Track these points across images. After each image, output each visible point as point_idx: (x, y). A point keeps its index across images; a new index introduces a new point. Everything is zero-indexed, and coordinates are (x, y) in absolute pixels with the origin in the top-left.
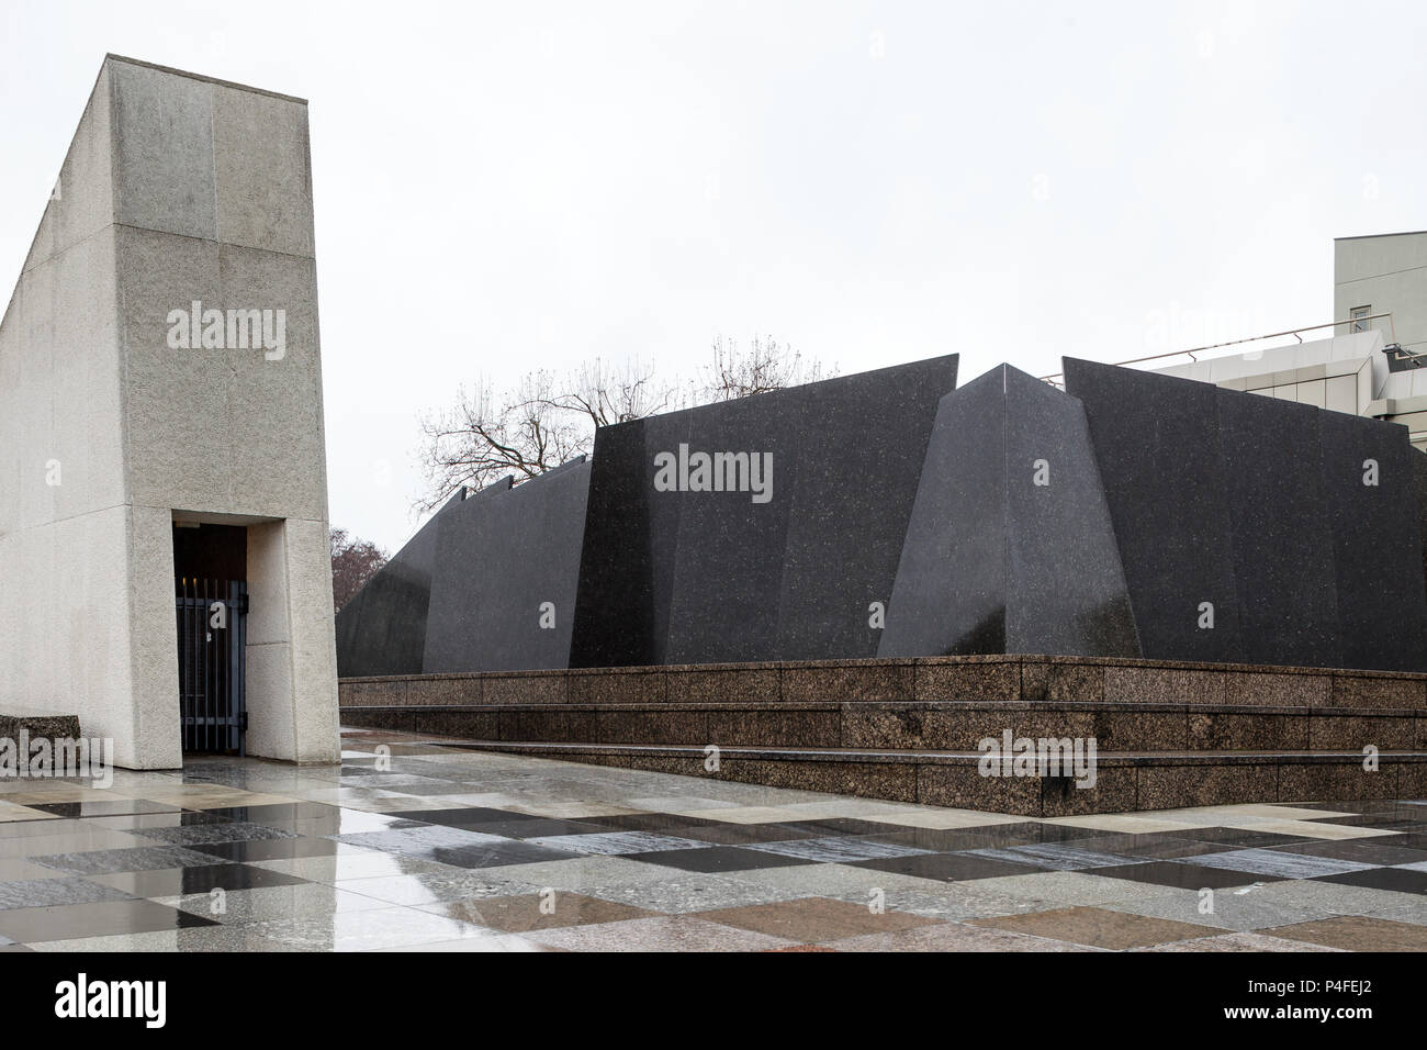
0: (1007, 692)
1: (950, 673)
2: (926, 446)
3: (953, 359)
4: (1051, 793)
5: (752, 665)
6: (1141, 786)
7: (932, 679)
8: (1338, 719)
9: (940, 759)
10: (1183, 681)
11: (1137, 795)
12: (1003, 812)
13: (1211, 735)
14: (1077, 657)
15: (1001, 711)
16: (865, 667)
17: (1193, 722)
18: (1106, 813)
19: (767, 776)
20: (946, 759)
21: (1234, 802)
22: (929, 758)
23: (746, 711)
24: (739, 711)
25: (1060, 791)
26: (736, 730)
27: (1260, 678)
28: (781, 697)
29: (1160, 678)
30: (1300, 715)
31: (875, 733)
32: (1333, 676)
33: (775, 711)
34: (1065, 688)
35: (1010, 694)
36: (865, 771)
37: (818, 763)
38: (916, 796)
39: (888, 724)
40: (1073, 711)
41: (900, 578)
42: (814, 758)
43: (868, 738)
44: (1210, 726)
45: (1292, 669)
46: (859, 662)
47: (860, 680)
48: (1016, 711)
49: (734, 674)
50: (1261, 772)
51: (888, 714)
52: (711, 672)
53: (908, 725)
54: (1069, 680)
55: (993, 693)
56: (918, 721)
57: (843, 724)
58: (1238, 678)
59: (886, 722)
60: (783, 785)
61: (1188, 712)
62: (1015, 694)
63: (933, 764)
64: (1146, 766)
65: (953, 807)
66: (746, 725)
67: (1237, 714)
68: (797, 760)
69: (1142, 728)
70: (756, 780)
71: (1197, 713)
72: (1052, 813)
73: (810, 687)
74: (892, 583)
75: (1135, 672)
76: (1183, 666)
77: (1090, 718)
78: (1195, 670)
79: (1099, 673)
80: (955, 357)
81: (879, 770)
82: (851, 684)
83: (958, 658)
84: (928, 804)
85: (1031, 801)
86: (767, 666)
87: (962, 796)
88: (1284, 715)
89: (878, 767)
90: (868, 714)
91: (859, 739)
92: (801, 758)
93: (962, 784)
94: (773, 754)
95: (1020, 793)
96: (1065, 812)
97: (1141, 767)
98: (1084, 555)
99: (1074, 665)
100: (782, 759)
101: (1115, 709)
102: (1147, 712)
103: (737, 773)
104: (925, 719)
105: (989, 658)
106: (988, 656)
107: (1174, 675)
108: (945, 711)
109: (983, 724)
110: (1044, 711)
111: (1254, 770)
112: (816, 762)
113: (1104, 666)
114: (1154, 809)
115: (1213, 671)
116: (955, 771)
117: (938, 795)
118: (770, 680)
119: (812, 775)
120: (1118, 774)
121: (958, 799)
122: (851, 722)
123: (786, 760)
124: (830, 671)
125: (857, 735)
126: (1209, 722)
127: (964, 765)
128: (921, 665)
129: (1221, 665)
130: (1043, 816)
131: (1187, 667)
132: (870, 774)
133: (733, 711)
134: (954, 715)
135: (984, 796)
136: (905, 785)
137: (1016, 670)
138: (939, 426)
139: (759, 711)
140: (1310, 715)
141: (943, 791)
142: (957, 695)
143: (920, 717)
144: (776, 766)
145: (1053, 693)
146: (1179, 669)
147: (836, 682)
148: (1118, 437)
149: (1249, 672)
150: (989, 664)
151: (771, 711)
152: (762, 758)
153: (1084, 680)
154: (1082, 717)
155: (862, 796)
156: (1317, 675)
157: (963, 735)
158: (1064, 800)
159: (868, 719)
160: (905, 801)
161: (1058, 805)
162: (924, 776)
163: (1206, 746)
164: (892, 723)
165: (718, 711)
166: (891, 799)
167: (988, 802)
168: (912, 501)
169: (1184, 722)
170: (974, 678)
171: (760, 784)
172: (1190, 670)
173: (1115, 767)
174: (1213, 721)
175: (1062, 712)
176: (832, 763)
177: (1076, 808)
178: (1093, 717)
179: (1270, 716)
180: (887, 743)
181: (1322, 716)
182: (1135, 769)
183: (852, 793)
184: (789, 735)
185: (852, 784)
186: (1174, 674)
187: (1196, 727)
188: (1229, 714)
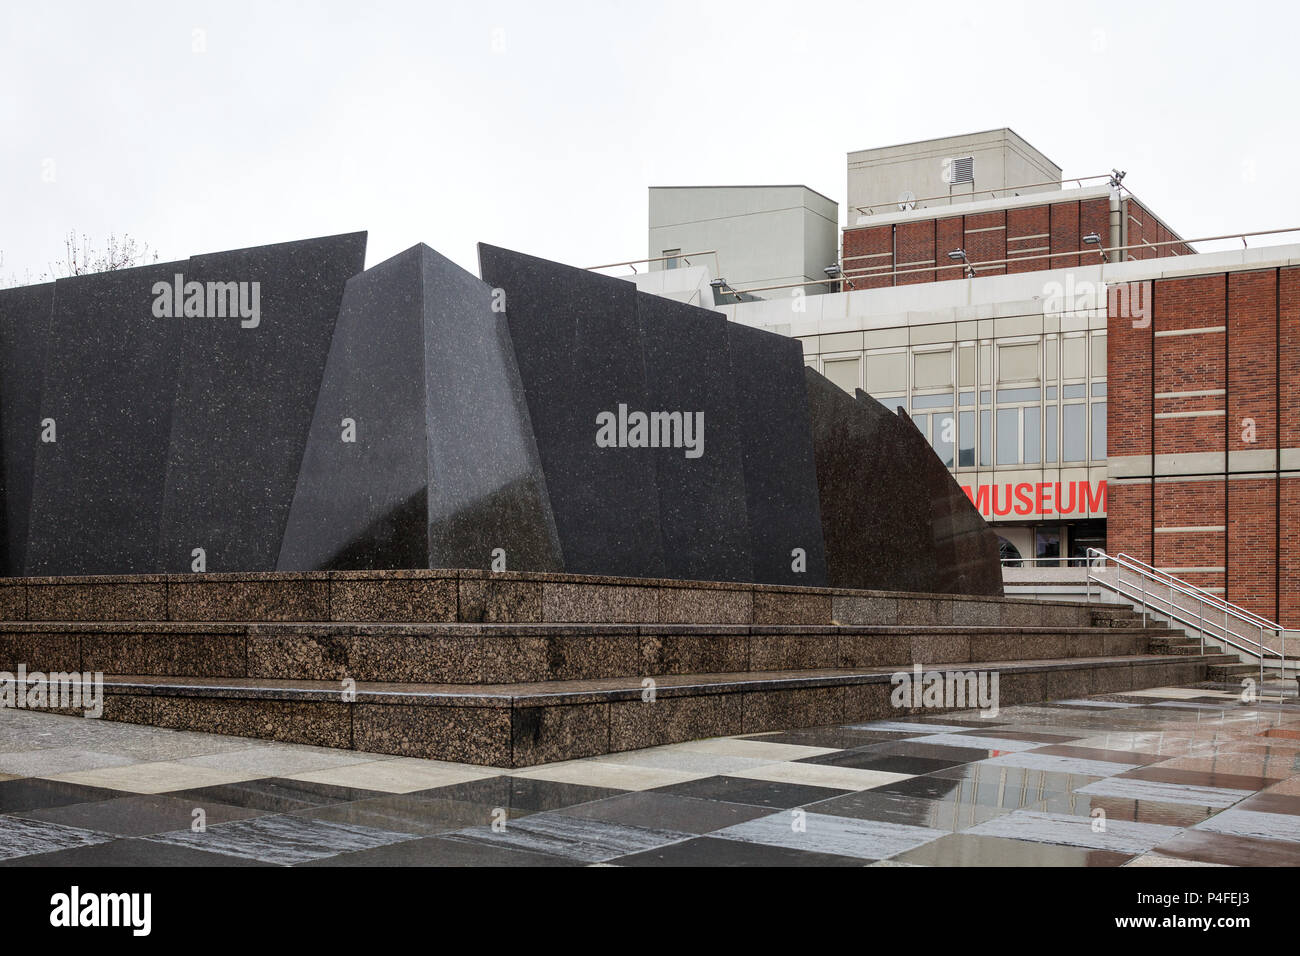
0: (441, 612)
1: (372, 591)
2: (331, 332)
3: (362, 237)
4: (521, 738)
5: (132, 578)
6: (614, 725)
7: (350, 597)
8: (774, 638)
9: (382, 697)
10: (619, 598)
11: (610, 734)
12: (463, 762)
13: (661, 660)
14: (515, 573)
15: (445, 636)
16: (269, 581)
17: (644, 645)
18: (579, 758)
19: (160, 716)
20: (390, 697)
21: (703, 737)
22: (368, 695)
23: (128, 634)
24: (119, 634)
25: (531, 736)
26: (116, 656)
27: (689, 594)
28: (167, 615)
29: (597, 595)
30: (742, 635)
31: (290, 661)
32: (754, 591)
33: (165, 634)
34: (504, 607)
35: (445, 614)
36: (286, 710)
37: (224, 700)
38: (351, 741)
39: (306, 652)
40: (526, 636)
41: (303, 479)
42: (221, 694)
43: (280, 667)
44: (660, 650)
45: (718, 584)
46: (263, 575)
47: (264, 596)
48: (463, 637)
49: (110, 589)
50: (727, 701)
51: (306, 638)
52: (81, 586)
53: (330, 651)
54: (507, 598)
55: (424, 614)
56: (343, 648)
57: (250, 650)
58: (670, 595)
59: (304, 648)
60: (180, 727)
61: (639, 634)
62: (450, 615)
63: (372, 703)
64: (619, 701)
65: (399, 754)
66: (129, 649)
67: (685, 636)
68: (197, 697)
69: (595, 654)
70: (145, 720)
71: (648, 635)
72: (522, 762)
73: (203, 604)
74: (294, 486)
75: (573, 588)
76: (618, 582)
77: (542, 643)
78: (631, 586)
79: (537, 590)
80: (363, 235)
81: (303, 710)
82: (253, 601)
83: (382, 573)
84: (368, 750)
85: (497, 749)
86: (151, 579)
87: (410, 741)
88: (726, 635)
89: (303, 706)
90: (280, 638)
91: (270, 668)
92: (203, 695)
93: (410, 726)
94: (168, 689)
95: (483, 739)
96: (536, 761)
97: (614, 702)
98: (506, 459)
99: (513, 581)
100: (180, 695)
101: (568, 633)
102: (600, 635)
103: (121, 711)
104: (351, 646)
105: (419, 573)
106: (417, 571)
107: (610, 592)
108: (376, 636)
109: (423, 652)
110: (495, 636)
111: (720, 700)
112: (223, 699)
113: (542, 582)
114: (627, 750)
115: (647, 587)
116: (401, 712)
117: (380, 740)
118: (154, 595)
119: (218, 714)
120: (591, 712)
121: (405, 746)
122: (259, 646)
123: (186, 697)
124: (228, 587)
125: (267, 663)
126: (659, 644)
127: (413, 705)
128: (338, 580)
129: (654, 581)
130: (513, 766)
131: (624, 582)
132: (293, 714)
133: (112, 634)
134: (387, 641)
135: (438, 743)
136: (337, 728)
137: (452, 587)
138: (346, 310)
139: (145, 634)
140: (750, 635)
141: (386, 735)
142: (381, 616)
143: (345, 642)
144: (172, 704)
145: (491, 613)
146: (615, 585)
147: (235, 599)
148: (537, 334)
149: (680, 588)
150: (419, 580)
151: (159, 634)
152: (153, 693)
153: (523, 598)
154: (535, 643)
155: (282, 741)
156: (740, 591)
157: (399, 663)
158: (535, 743)
159: (280, 645)
160: (337, 747)
161: (529, 752)
162: (361, 718)
163: (656, 671)
164: (310, 649)
165: (94, 633)
166: (320, 744)
167: (443, 749)
168: (316, 394)
169: (636, 645)
170: (401, 595)
171: (152, 724)
172: (625, 586)
173: (588, 704)
174: (663, 644)
175: (514, 637)
176: (243, 700)
177: (548, 754)
178: (547, 643)
179: (714, 637)
180: (305, 674)
181: (760, 635)
182: (607, 705)
183: (270, 736)
184: (183, 662)
185: (269, 727)
186: (611, 590)
187: (647, 650)
188: (677, 635)
